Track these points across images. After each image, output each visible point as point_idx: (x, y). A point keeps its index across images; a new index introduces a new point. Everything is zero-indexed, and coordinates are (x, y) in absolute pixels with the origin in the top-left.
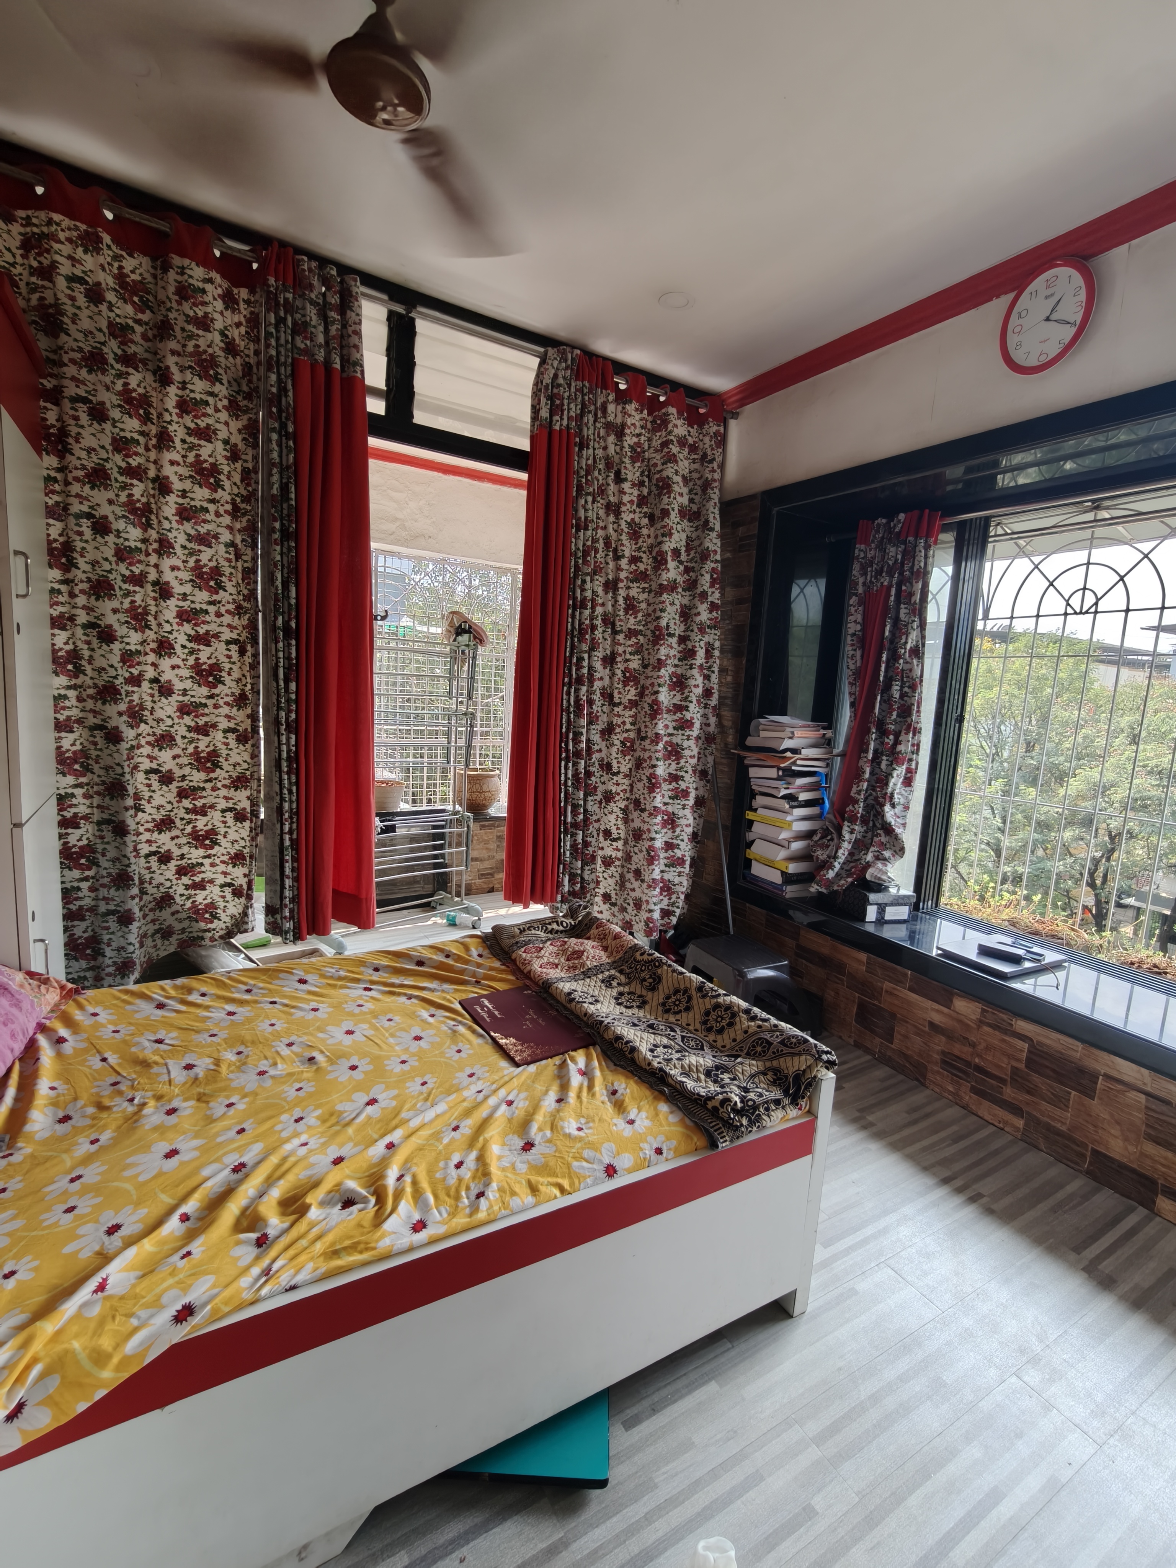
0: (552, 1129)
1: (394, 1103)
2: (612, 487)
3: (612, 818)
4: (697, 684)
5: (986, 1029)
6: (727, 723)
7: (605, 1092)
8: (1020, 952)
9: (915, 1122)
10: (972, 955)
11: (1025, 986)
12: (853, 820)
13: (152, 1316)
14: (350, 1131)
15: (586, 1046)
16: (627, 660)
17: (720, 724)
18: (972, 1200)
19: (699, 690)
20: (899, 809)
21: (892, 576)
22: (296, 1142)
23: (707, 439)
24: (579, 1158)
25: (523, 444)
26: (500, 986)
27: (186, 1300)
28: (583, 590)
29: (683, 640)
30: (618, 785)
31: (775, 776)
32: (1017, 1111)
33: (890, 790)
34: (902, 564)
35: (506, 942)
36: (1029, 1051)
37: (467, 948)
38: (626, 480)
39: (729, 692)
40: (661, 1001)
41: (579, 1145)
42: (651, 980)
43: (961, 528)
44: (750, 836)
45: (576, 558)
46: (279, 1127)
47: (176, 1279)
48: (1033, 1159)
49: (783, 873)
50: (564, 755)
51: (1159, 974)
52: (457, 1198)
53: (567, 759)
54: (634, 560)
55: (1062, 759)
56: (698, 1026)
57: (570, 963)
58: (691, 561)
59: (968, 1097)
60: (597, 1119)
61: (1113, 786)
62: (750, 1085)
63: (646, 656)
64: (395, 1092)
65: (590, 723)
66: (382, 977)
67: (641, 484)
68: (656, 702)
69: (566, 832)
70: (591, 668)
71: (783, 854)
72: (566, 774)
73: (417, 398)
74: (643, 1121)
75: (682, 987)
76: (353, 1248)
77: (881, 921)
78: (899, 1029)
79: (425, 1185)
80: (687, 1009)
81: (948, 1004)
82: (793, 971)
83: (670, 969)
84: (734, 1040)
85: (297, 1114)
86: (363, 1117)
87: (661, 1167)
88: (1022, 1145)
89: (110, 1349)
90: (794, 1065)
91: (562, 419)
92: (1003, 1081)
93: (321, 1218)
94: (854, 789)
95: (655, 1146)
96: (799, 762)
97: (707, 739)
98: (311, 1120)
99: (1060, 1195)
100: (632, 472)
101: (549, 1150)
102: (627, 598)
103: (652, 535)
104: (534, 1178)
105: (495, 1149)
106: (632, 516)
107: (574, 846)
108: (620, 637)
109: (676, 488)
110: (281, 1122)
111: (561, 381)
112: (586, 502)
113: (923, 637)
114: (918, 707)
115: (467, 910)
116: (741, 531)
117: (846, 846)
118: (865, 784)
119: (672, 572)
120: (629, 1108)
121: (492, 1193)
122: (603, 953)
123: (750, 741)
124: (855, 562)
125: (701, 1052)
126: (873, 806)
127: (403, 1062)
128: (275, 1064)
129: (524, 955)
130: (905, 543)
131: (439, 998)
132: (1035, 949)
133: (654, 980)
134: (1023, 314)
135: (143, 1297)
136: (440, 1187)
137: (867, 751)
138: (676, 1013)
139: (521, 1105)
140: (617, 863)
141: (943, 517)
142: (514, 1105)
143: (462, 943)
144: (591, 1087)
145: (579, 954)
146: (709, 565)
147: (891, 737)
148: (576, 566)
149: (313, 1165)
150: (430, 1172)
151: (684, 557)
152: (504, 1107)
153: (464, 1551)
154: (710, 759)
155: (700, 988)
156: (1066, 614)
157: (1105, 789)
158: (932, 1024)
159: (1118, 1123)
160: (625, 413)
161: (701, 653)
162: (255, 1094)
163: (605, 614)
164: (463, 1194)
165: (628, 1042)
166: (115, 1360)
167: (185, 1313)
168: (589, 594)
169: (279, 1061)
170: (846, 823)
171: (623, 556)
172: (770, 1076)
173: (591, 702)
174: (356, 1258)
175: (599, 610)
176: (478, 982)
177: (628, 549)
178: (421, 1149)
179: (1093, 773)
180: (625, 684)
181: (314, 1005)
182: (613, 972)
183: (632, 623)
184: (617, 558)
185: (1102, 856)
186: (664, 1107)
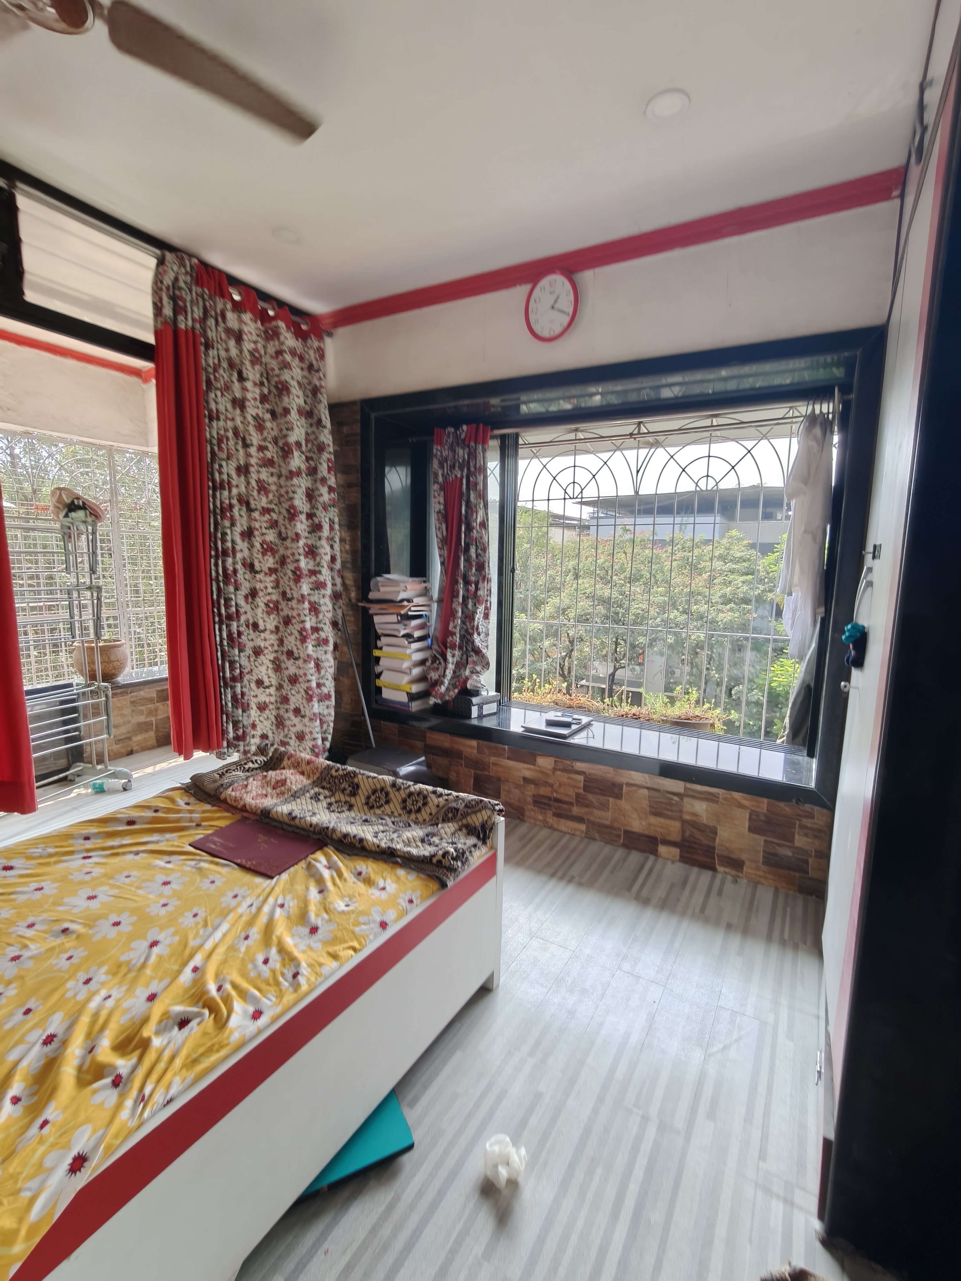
0: (326, 912)
1: (177, 938)
2: (236, 386)
3: (263, 669)
4: (325, 551)
5: (558, 773)
6: (349, 582)
7: (352, 876)
8: (569, 720)
9: (525, 846)
10: (543, 727)
11: (578, 740)
12: (453, 647)
13: (44, 1182)
14: (148, 971)
15: (320, 848)
16: (263, 534)
17: (344, 584)
18: (570, 881)
19: (328, 558)
20: (483, 635)
21: (462, 471)
22: (97, 1000)
23: (311, 353)
24: (358, 924)
25: (150, 339)
26: (222, 823)
27: (74, 1153)
28: (220, 473)
29: (310, 516)
30: (267, 640)
31: (396, 620)
32: (580, 820)
33: (476, 623)
34: (469, 462)
35: (210, 787)
36: (584, 780)
37: (172, 800)
38: (248, 379)
39: (349, 557)
40: (364, 801)
41: (353, 916)
42: (350, 789)
43: (503, 438)
44: (378, 669)
45: (211, 443)
46: (69, 994)
47: (48, 1144)
48: (594, 846)
49: (407, 693)
50: (217, 619)
51: (636, 719)
52: (277, 984)
53: (221, 622)
54: (261, 448)
55: (538, 592)
56: (400, 811)
57: (278, 790)
58: (310, 451)
59: (552, 820)
60: (357, 895)
61: (568, 608)
62: (455, 840)
63: (283, 530)
64: (172, 930)
65: (237, 589)
66: (94, 844)
67: (262, 384)
68: (298, 568)
69: (226, 686)
70: (233, 542)
71: (406, 679)
72: (221, 635)
73: (27, 277)
74: (391, 886)
75: (378, 787)
76: (210, 1050)
77: (481, 716)
78: (504, 787)
79: (245, 985)
80: (387, 802)
81: (533, 763)
82: (428, 765)
83: (364, 777)
84: (431, 814)
85: (82, 977)
86: (153, 959)
87: (415, 912)
88: (586, 840)
89: (14, 1226)
90: (476, 820)
91: (186, 319)
92: (571, 804)
93: (165, 1042)
94: (451, 625)
95: (407, 899)
96: (413, 609)
97: (336, 596)
98: (101, 975)
99: (613, 862)
100: (253, 373)
101: (332, 927)
102: (259, 481)
103: (275, 428)
104: (331, 949)
105: (289, 941)
106: (256, 410)
107: (234, 697)
108: (256, 515)
109: (293, 391)
110: (68, 990)
111: (182, 284)
112: (216, 396)
113: (487, 514)
114: (489, 564)
115: (114, 775)
116: (345, 429)
117: (451, 667)
118: (459, 621)
119: (297, 461)
120: (376, 880)
121: (305, 970)
122: (302, 777)
123: (372, 595)
124: (434, 459)
125: (410, 829)
126: (464, 636)
127: (164, 905)
128: (25, 947)
129: (233, 794)
130: (469, 447)
131: (168, 846)
132: (576, 716)
133: (353, 788)
134: (538, 301)
135: (21, 1173)
136: (259, 983)
137: (457, 596)
138: (379, 807)
139: (291, 904)
140: (271, 707)
141: (492, 430)
142: (286, 905)
143: (166, 797)
144: (340, 875)
145: (283, 782)
146: (325, 456)
147: (473, 586)
148: (213, 453)
149: (128, 1010)
150: (244, 975)
151: (304, 448)
152: (278, 911)
153: (326, 1246)
154: (339, 612)
155: (394, 785)
156: (565, 499)
157: (564, 610)
158: (525, 779)
159: (636, 810)
160: (241, 321)
161: (326, 527)
162: (21, 978)
163: (239, 495)
164: (281, 979)
165: (355, 837)
166: (23, 1232)
167: (78, 1163)
168: (225, 477)
169: (28, 942)
170: (449, 650)
171: (252, 445)
172: (464, 830)
173: (235, 571)
174: (214, 1058)
175: (235, 491)
176: (198, 825)
177: (255, 438)
178: (224, 962)
179: (554, 601)
180: (264, 554)
181: (36, 885)
182: (316, 789)
183: (264, 502)
184: (246, 445)
185: (566, 656)
186: (401, 872)
